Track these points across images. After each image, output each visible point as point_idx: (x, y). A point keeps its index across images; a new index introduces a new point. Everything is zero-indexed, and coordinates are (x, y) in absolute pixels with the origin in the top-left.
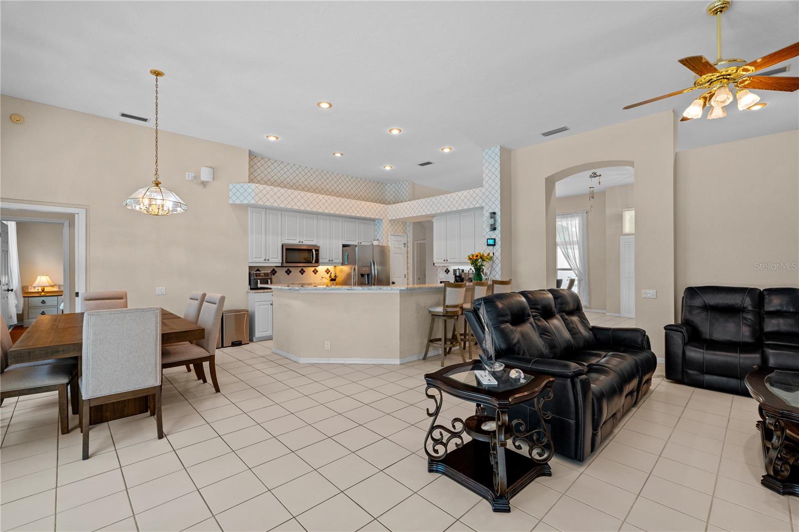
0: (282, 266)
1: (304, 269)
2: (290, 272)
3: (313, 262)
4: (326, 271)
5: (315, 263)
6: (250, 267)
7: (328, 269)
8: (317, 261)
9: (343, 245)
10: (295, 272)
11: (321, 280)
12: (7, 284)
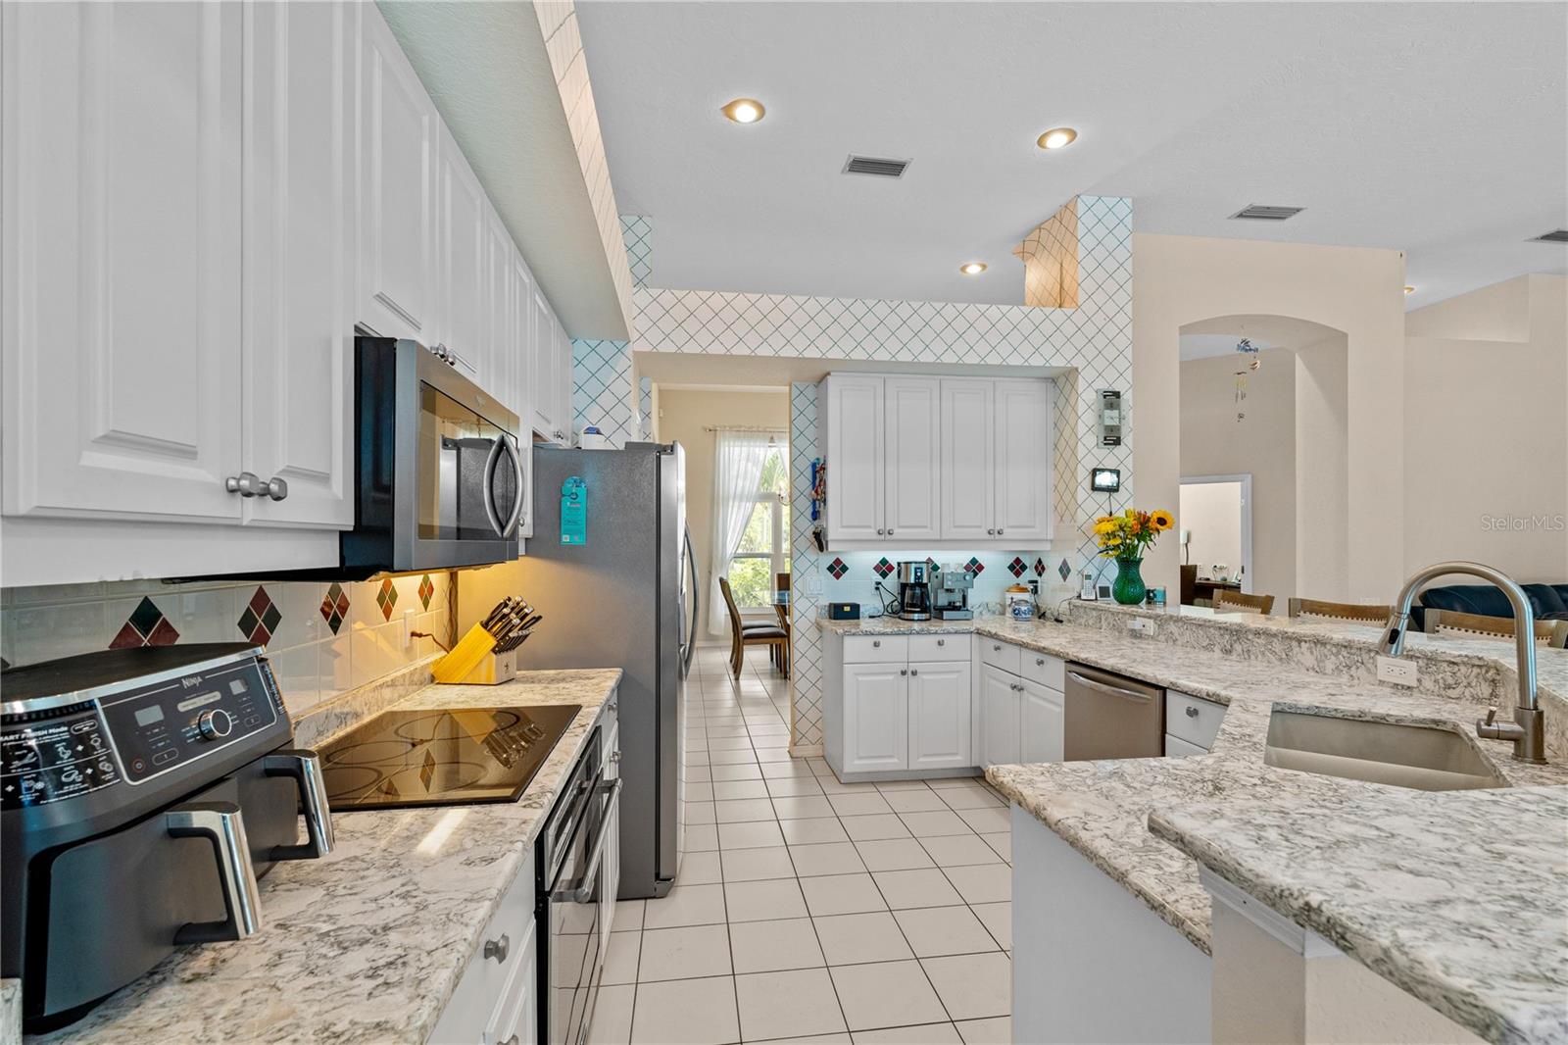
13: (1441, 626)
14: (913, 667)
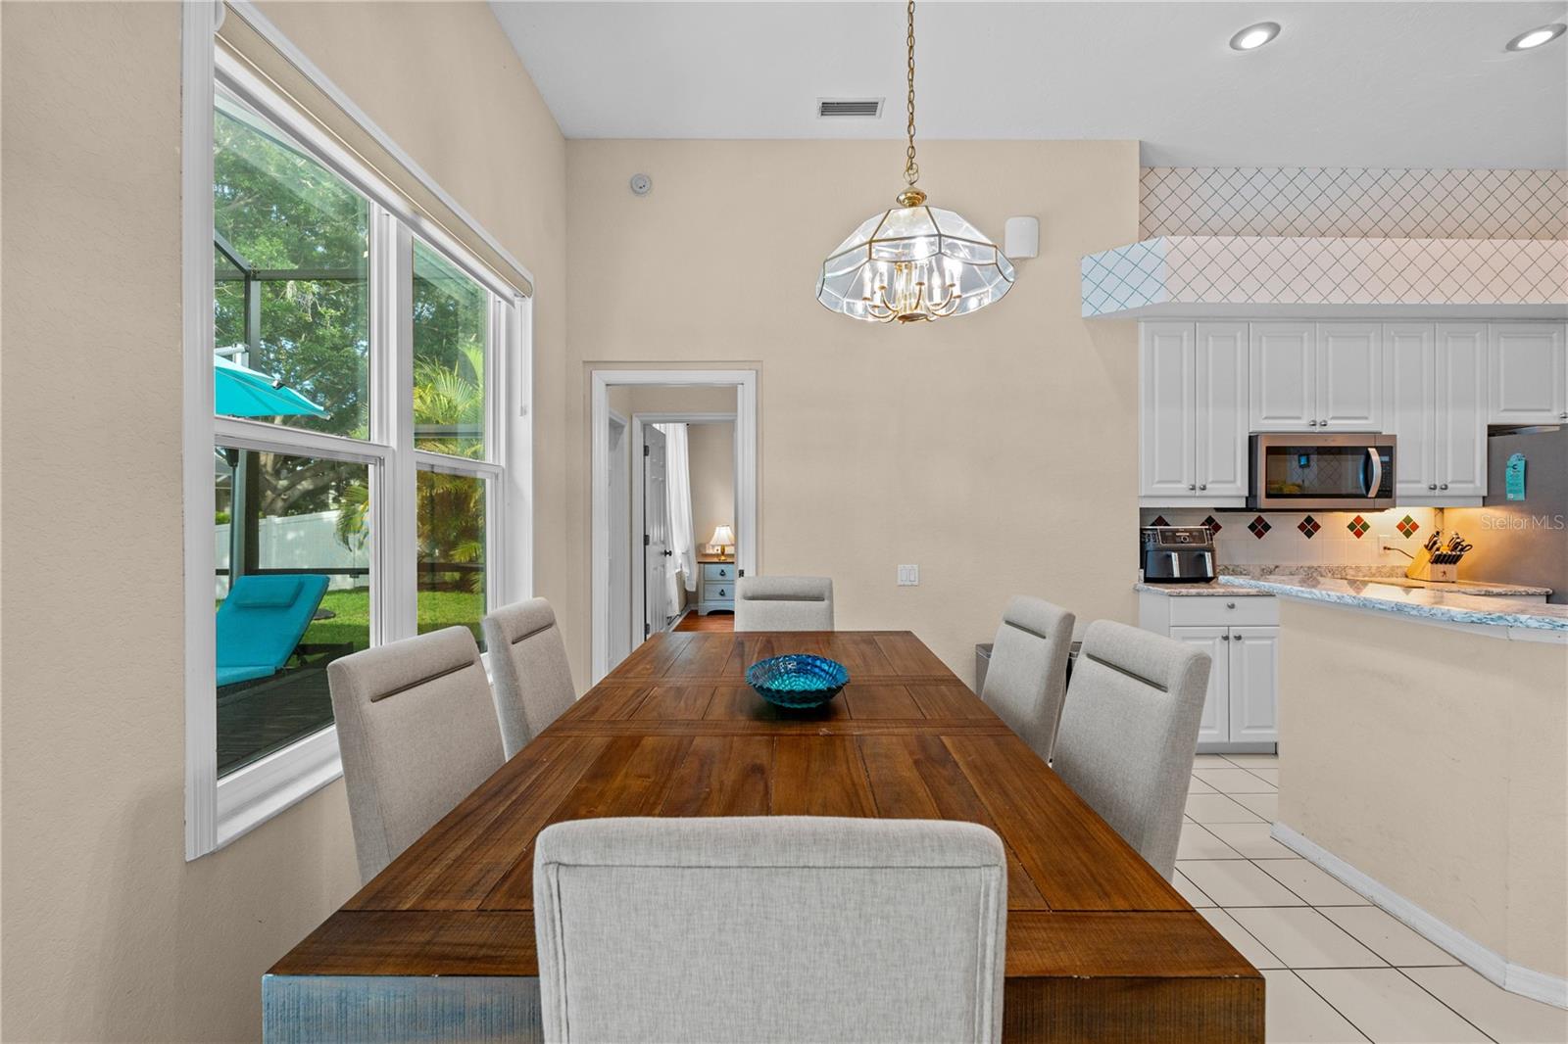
1: (1317, 518)
2: (1267, 527)
3: (1373, 493)
4: (1400, 527)
5: (1377, 496)
6: (1144, 512)
7: (1408, 520)
8: (1388, 490)
9: (1490, 427)
10: (1285, 529)
11: (1381, 555)
12: (663, 542)
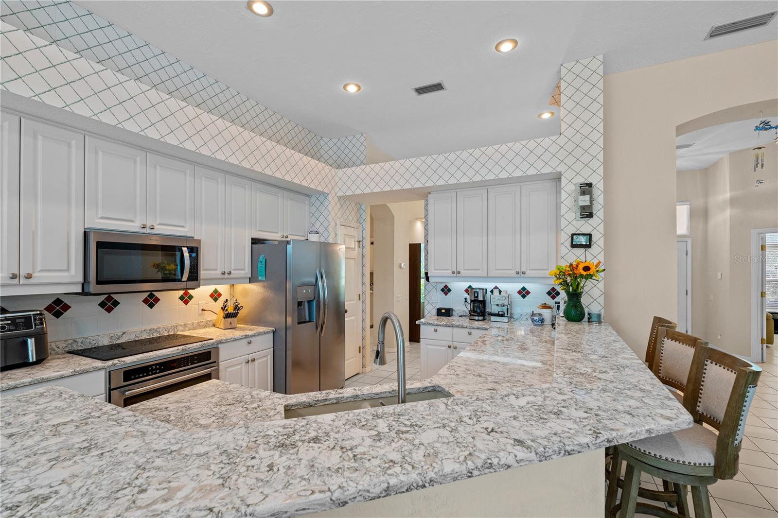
0: (84, 293)
1: (157, 295)
2: (116, 303)
3: (185, 278)
4: (212, 296)
5: (188, 280)
7: (216, 291)
8: (194, 276)
9: (252, 239)
11: (200, 315)
13: (709, 361)
14: (455, 344)
